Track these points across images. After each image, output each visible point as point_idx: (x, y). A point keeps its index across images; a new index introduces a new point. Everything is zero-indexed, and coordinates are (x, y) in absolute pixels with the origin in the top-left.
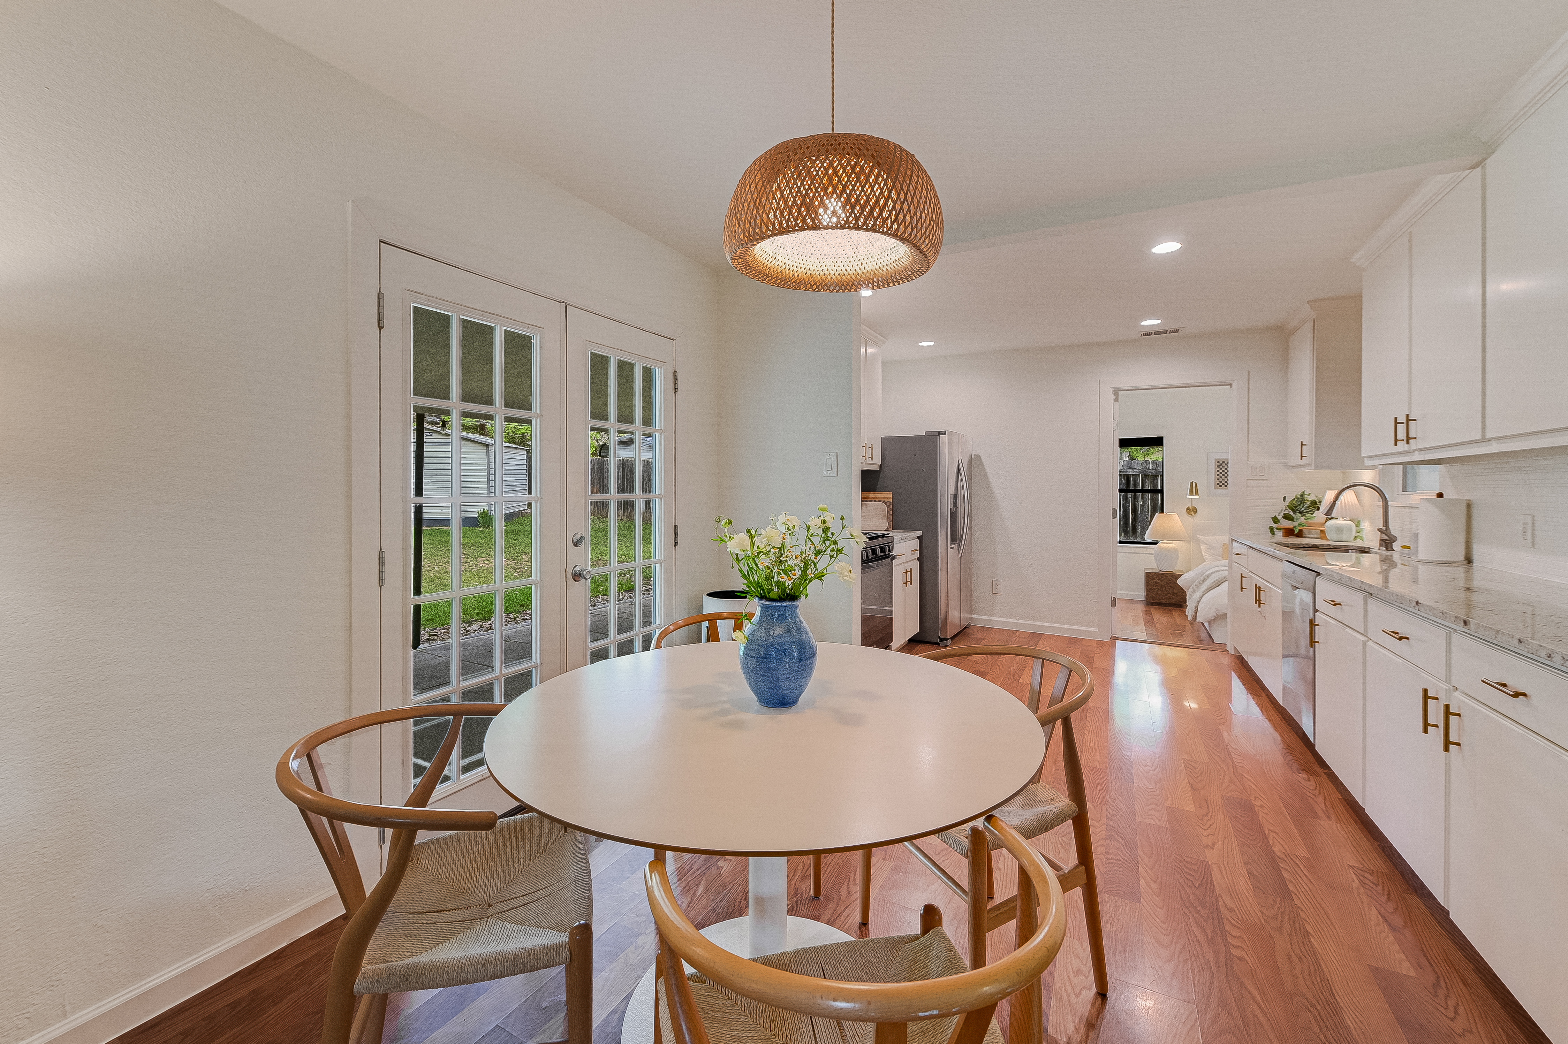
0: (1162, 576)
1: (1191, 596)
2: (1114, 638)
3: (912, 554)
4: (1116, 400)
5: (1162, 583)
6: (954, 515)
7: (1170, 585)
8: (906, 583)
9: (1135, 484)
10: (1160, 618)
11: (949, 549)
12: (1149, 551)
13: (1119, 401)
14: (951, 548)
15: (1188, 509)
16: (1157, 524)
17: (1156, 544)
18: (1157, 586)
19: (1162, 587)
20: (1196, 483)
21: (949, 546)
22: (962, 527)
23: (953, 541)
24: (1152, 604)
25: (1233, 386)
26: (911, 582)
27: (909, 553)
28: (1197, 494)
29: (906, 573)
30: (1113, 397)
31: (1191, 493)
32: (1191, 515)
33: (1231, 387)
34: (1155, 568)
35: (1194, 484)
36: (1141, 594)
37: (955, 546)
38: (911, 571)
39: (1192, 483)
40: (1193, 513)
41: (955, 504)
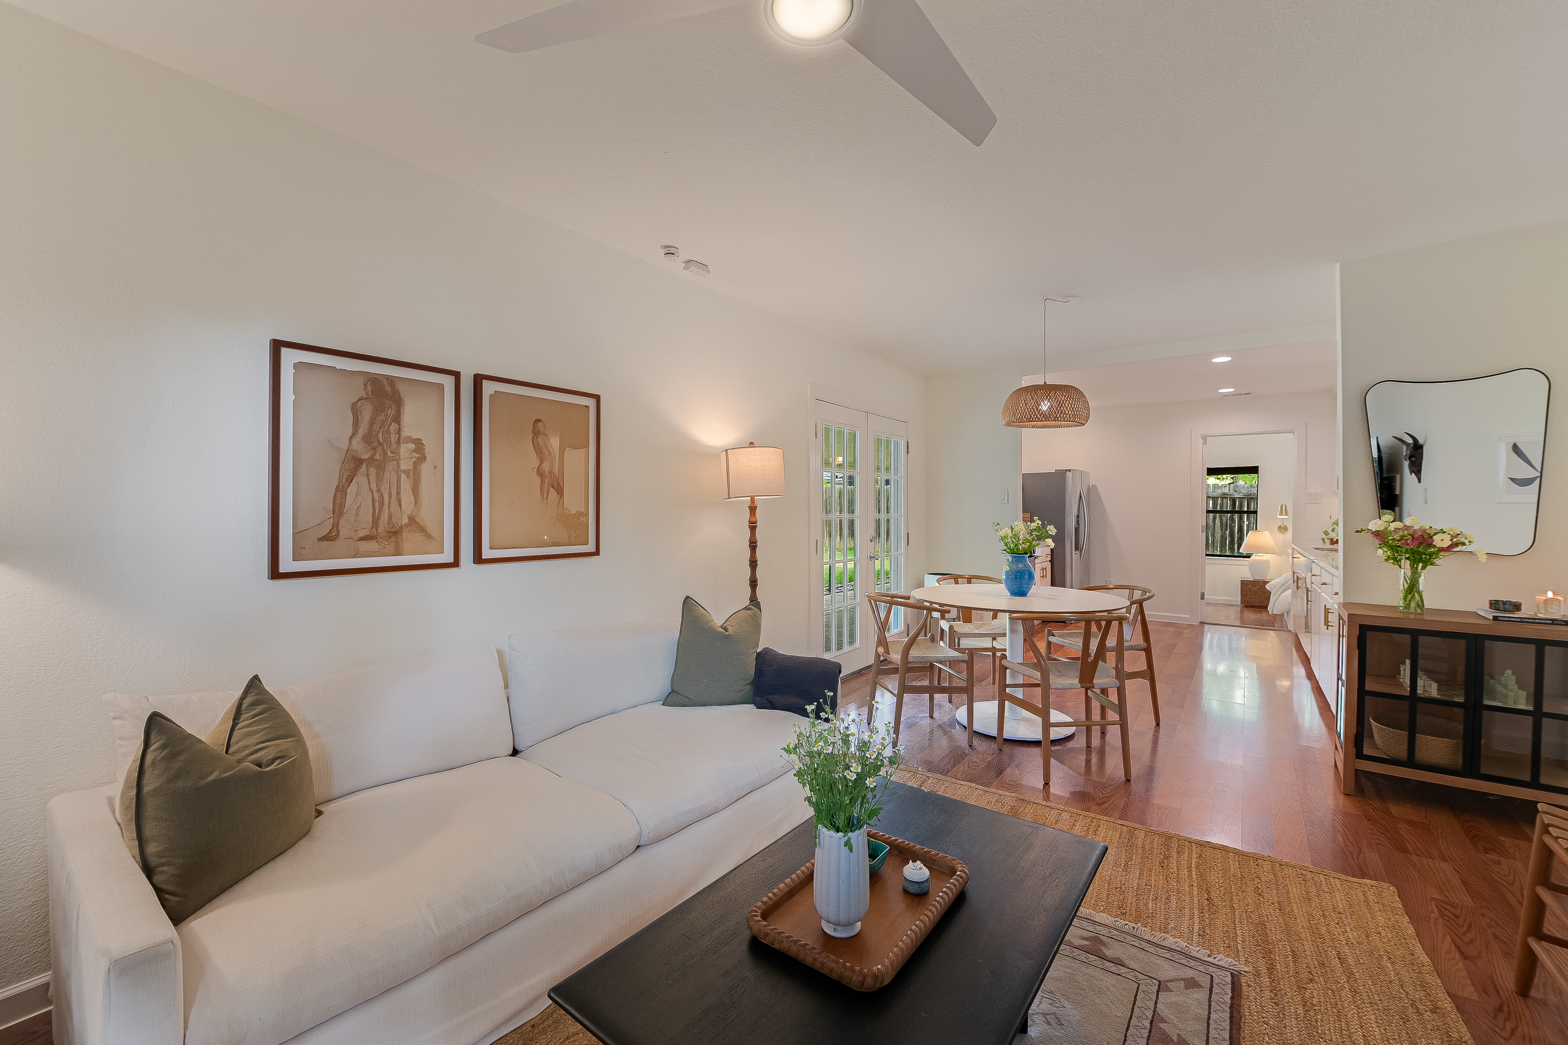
0: (1255, 583)
1: (1273, 596)
2: (1203, 623)
3: (1046, 557)
4: (1205, 443)
5: (1255, 589)
6: (1077, 530)
7: (1262, 590)
8: (1043, 577)
9: (1241, 506)
10: (1251, 615)
11: (1074, 553)
12: (1244, 563)
13: (1208, 444)
14: (1075, 554)
15: (1280, 527)
16: (1250, 539)
17: (1249, 557)
18: (1250, 592)
19: (1254, 591)
20: (1285, 505)
21: (1074, 552)
22: (1083, 540)
23: (1077, 548)
24: (1246, 606)
25: (1296, 433)
26: (1046, 576)
27: (1044, 556)
28: (1286, 514)
29: (1043, 569)
30: (1201, 441)
31: (1281, 514)
32: (1283, 532)
33: (1294, 434)
34: (1249, 577)
35: (1284, 506)
36: (1238, 599)
37: (1078, 552)
38: (1046, 569)
39: (1282, 506)
40: (1284, 531)
41: (1078, 522)
